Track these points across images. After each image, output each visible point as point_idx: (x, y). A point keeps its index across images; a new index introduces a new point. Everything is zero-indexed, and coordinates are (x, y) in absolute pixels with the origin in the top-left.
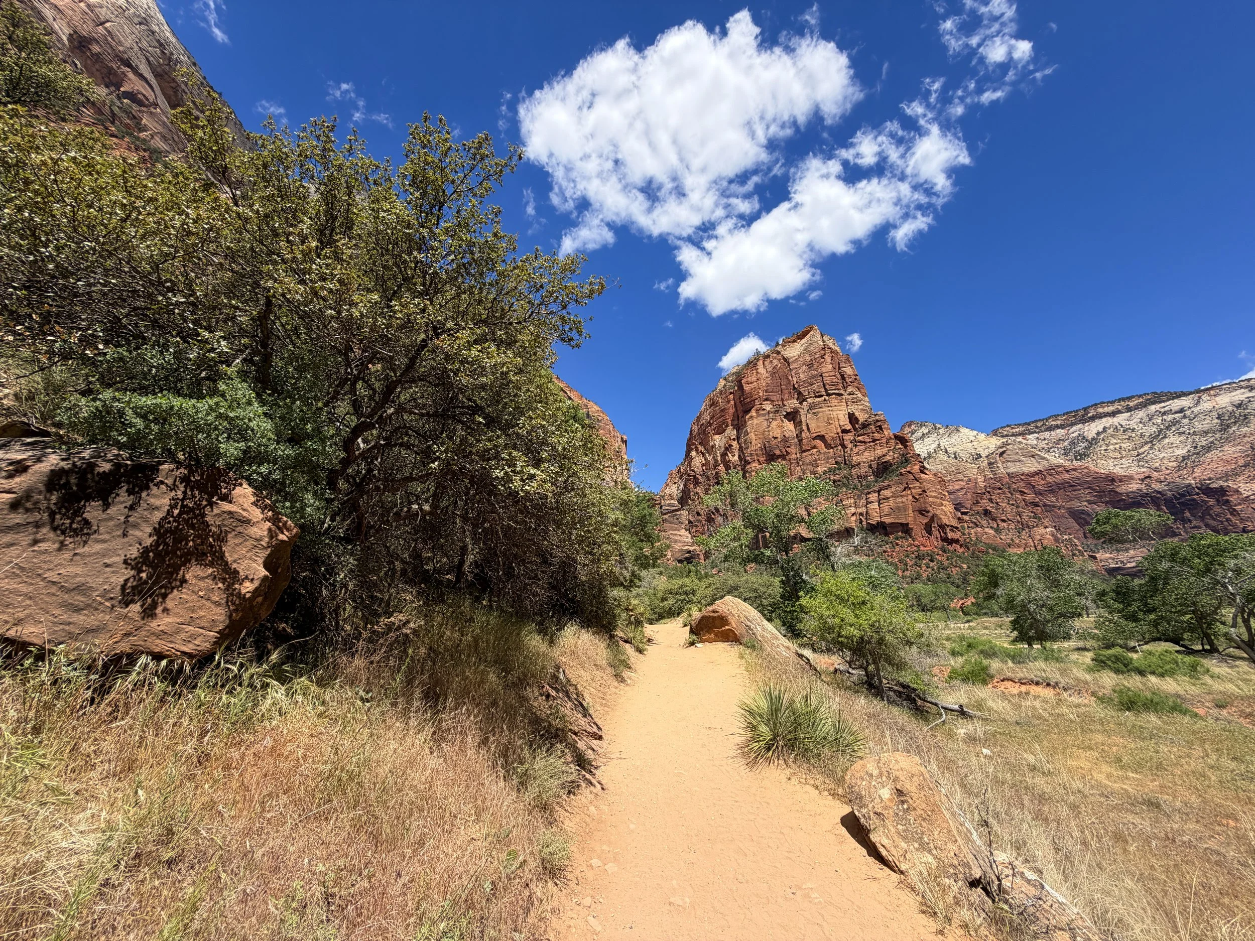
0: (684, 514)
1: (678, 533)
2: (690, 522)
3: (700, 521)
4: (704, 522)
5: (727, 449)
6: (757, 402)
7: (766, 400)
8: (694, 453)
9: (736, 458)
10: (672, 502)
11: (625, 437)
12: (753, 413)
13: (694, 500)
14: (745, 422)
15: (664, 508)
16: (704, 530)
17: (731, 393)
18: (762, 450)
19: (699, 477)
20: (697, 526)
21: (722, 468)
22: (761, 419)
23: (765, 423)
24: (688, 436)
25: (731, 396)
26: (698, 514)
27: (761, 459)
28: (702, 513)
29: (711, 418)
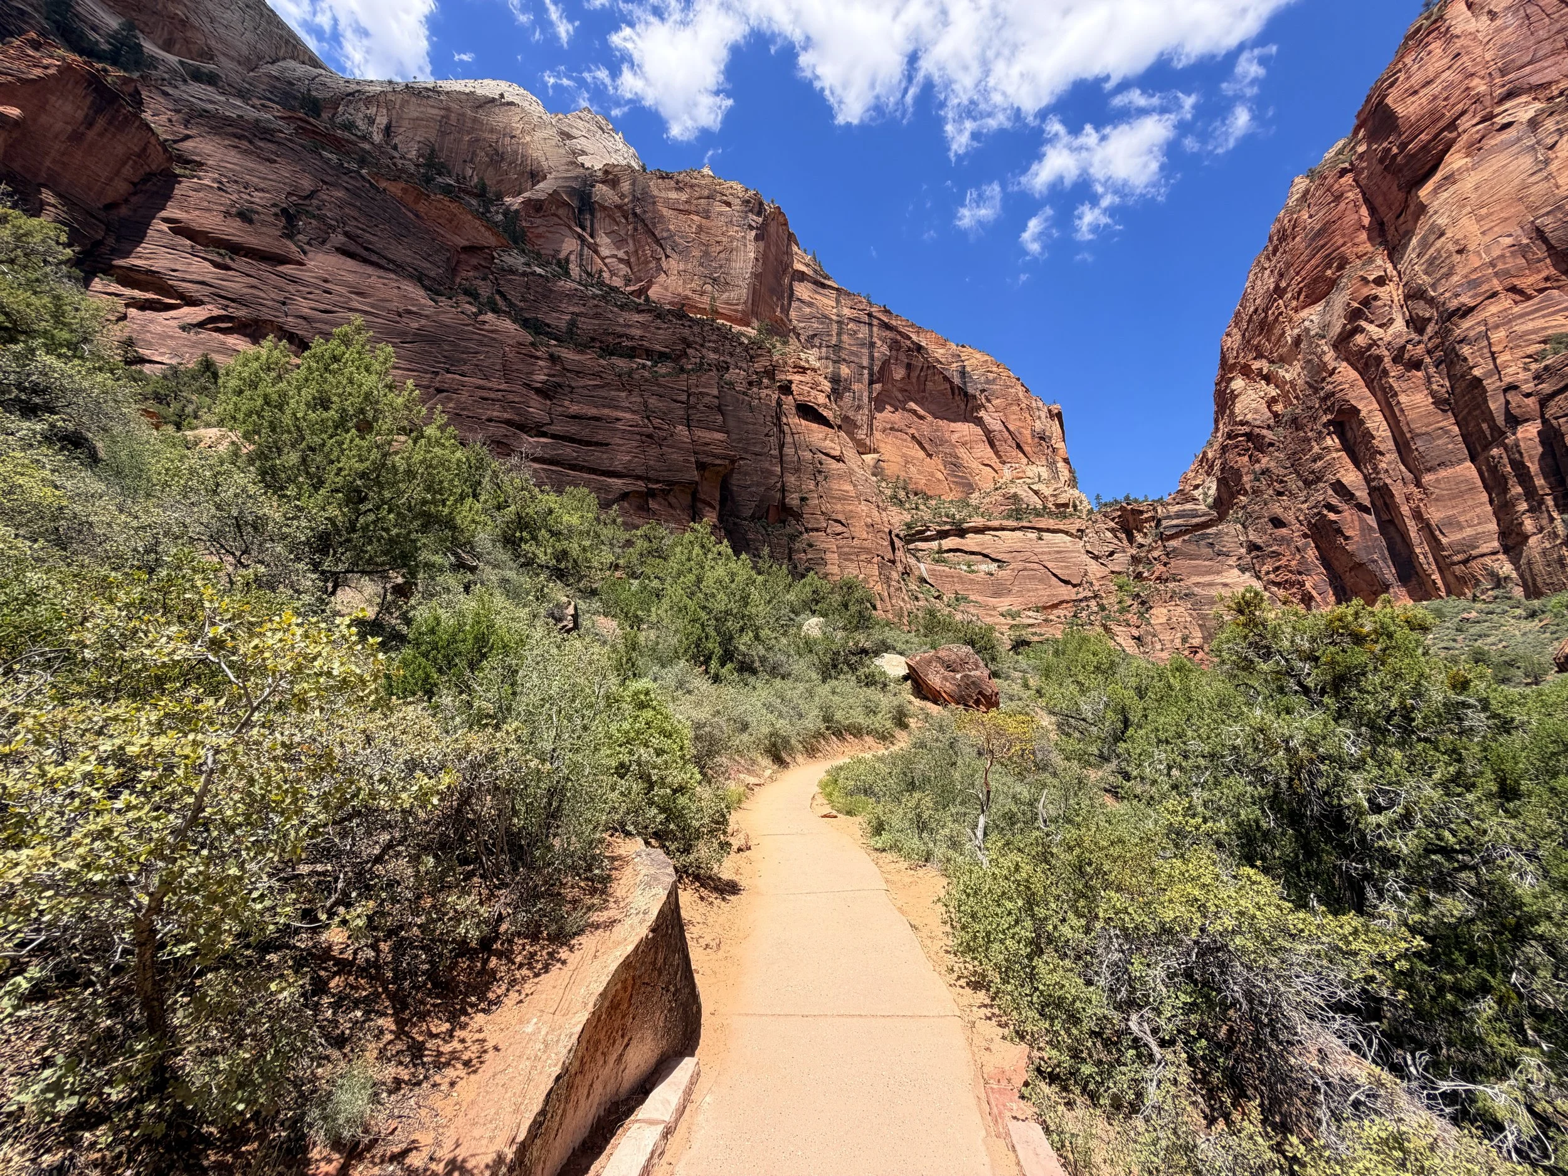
0: (1231, 533)
1: (1219, 579)
2: (1253, 547)
3: (1282, 540)
4: (1301, 542)
5: (1354, 315)
6: (1465, 123)
7: (1510, 95)
8: (1238, 384)
9: (1399, 325)
10: (1189, 506)
11: (1056, 408)
12: (1455, 161)
13: (1256, 492)
14: (1422, 208)
15: (1165, 523)
16: (1303, 561)
17: (1343, 172)
18: (1522, 250)
19: (1265, 432)
20: (1276, 555)
21: (1347, 374)
22: (1501, 159)
23: (1526, 162)
24: (1215, 373)
25: (1348, 179)
26: (1277, 522)
27: (1526, 282)
28: (1289, 517)
29: (1281, 275)
